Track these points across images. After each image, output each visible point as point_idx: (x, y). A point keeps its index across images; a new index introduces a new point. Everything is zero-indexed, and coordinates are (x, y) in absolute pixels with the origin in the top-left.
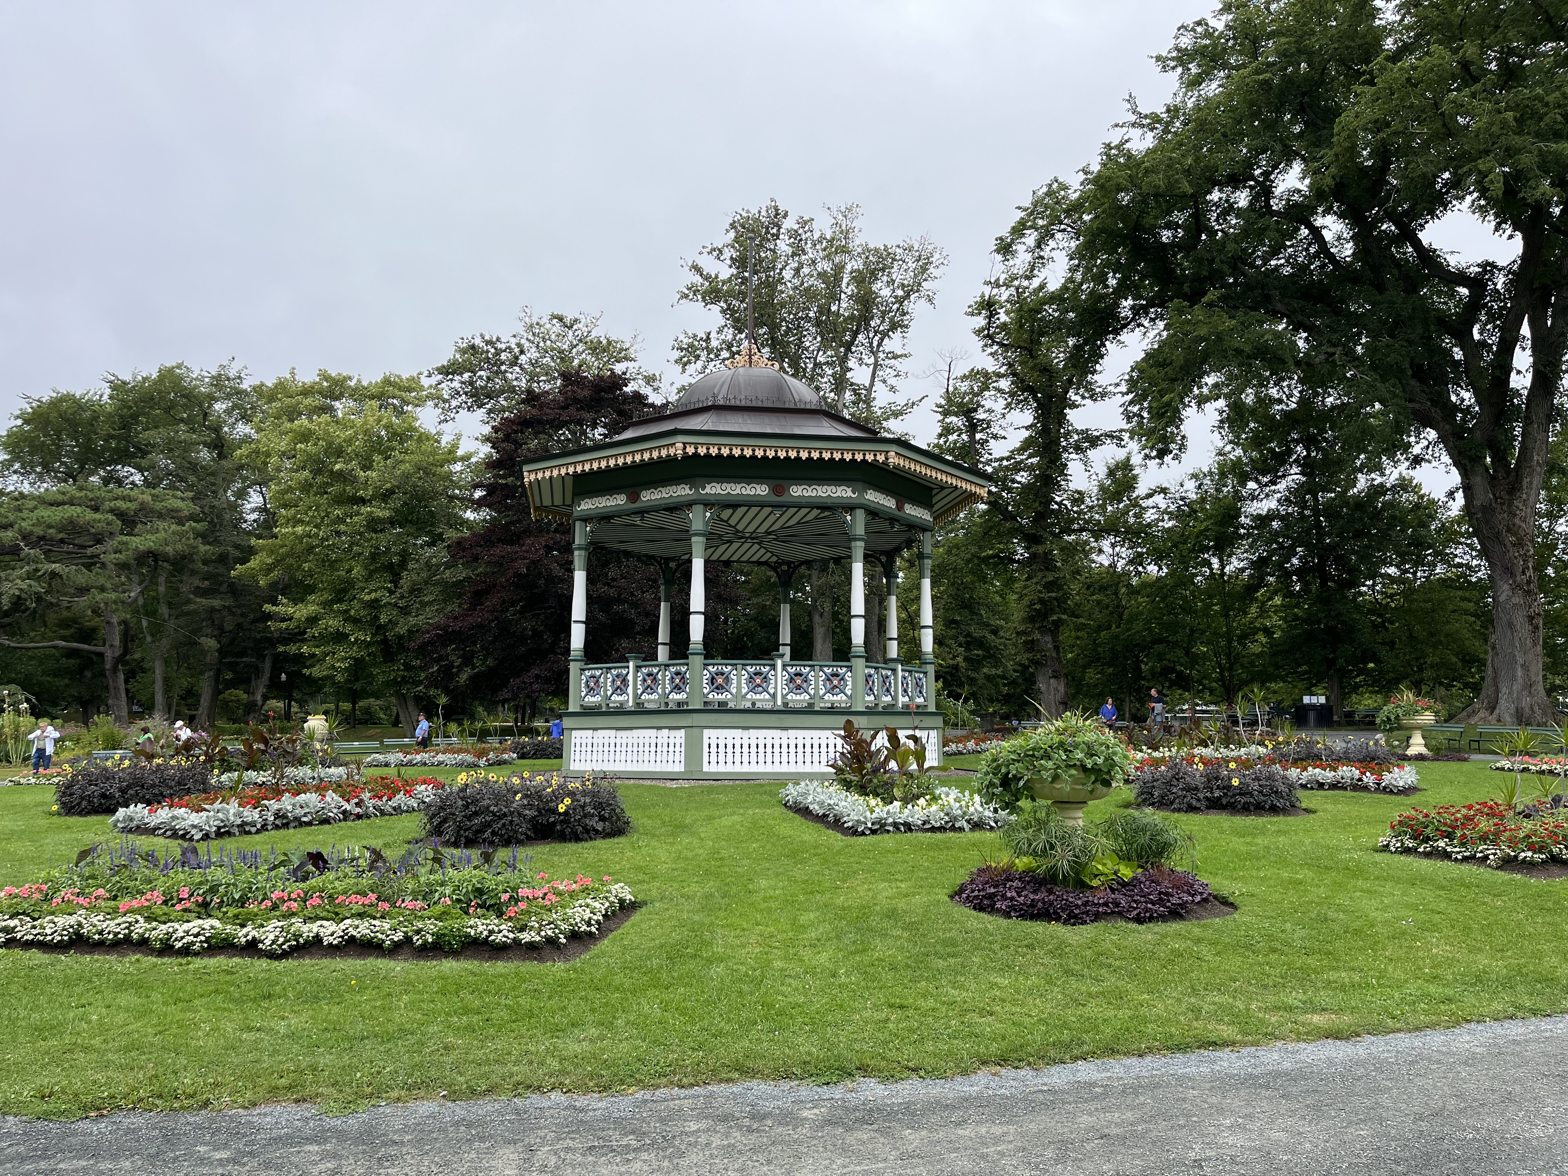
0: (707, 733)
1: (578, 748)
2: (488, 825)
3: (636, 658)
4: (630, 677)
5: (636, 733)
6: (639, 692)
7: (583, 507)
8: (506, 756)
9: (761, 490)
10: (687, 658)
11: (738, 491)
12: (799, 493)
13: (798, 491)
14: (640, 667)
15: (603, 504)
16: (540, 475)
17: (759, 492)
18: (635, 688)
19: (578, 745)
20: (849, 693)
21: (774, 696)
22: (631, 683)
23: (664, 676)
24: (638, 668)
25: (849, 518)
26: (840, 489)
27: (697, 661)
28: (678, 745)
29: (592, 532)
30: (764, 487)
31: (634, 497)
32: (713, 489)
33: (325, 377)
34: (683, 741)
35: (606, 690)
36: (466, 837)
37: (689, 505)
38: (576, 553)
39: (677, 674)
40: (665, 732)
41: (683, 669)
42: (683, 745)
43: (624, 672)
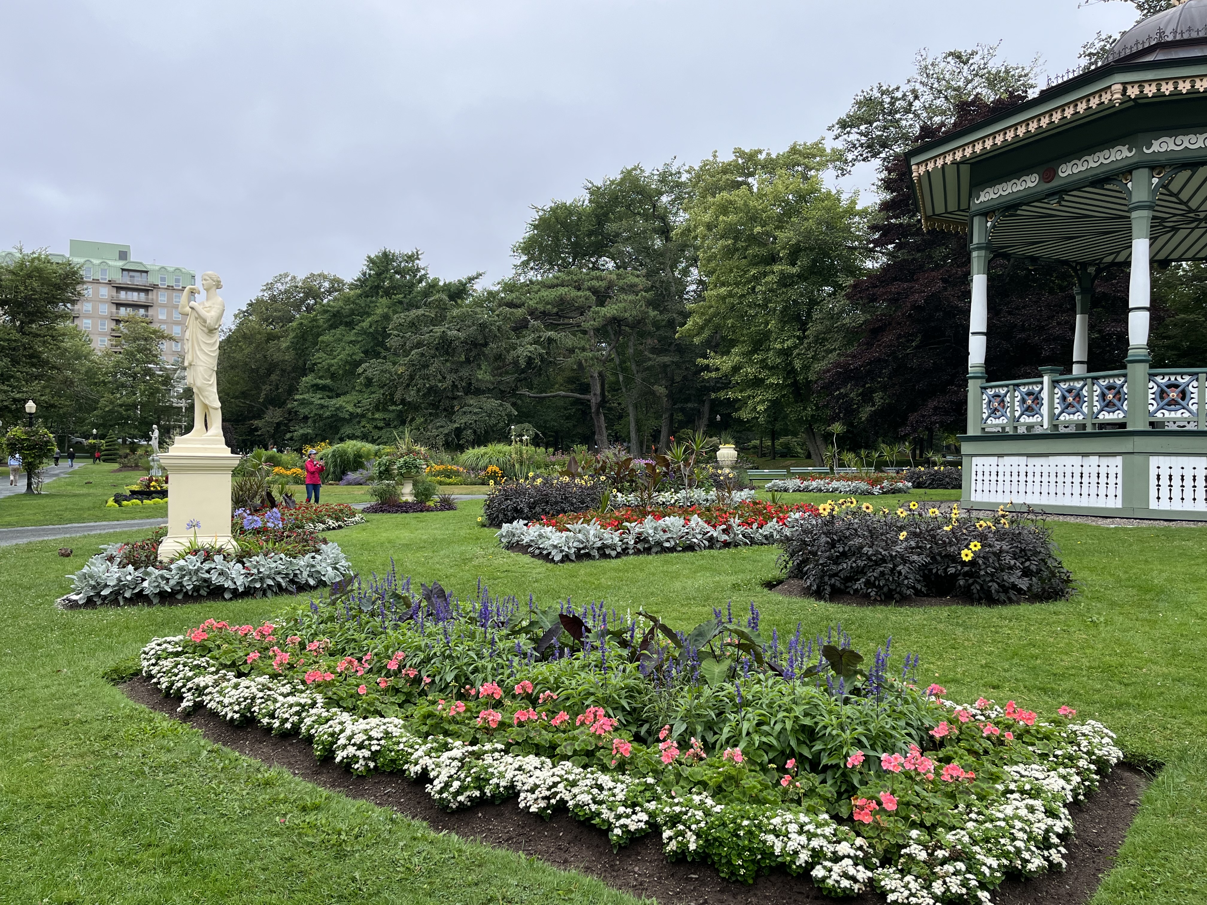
0: (1154, 461)
1: (980, 477)
2: (861, 571)
3: (1052, 371)
4: (1045, 395)
5: (1053, 460)
6: (1057, 412)
7: (982, 199)
8: (900, 485)
10: (1125, 367)
11: (1200, 144)
14: (1058, 382)
15: (1009, 191)
16: (931, 166)
18: (1051, 407)
19: (980, 474)
22: (1045, 402)
23: (1091, 392)
24: (1055, 383)
27: (1138, 371)
28: (1112, 476)
29: (994, 227)
31: (1049, 175)
32: (1163, 146)
33: (739, 153)
34: (1120, 470)
35: (1013, 411)
36: (833, 586)
37: (1128, 171)
38: (975, 254)
39: (1110, 388)
40: (1094, 460)
41: (1119, 382)
42: (1120, 476)
43: (1037, 389)
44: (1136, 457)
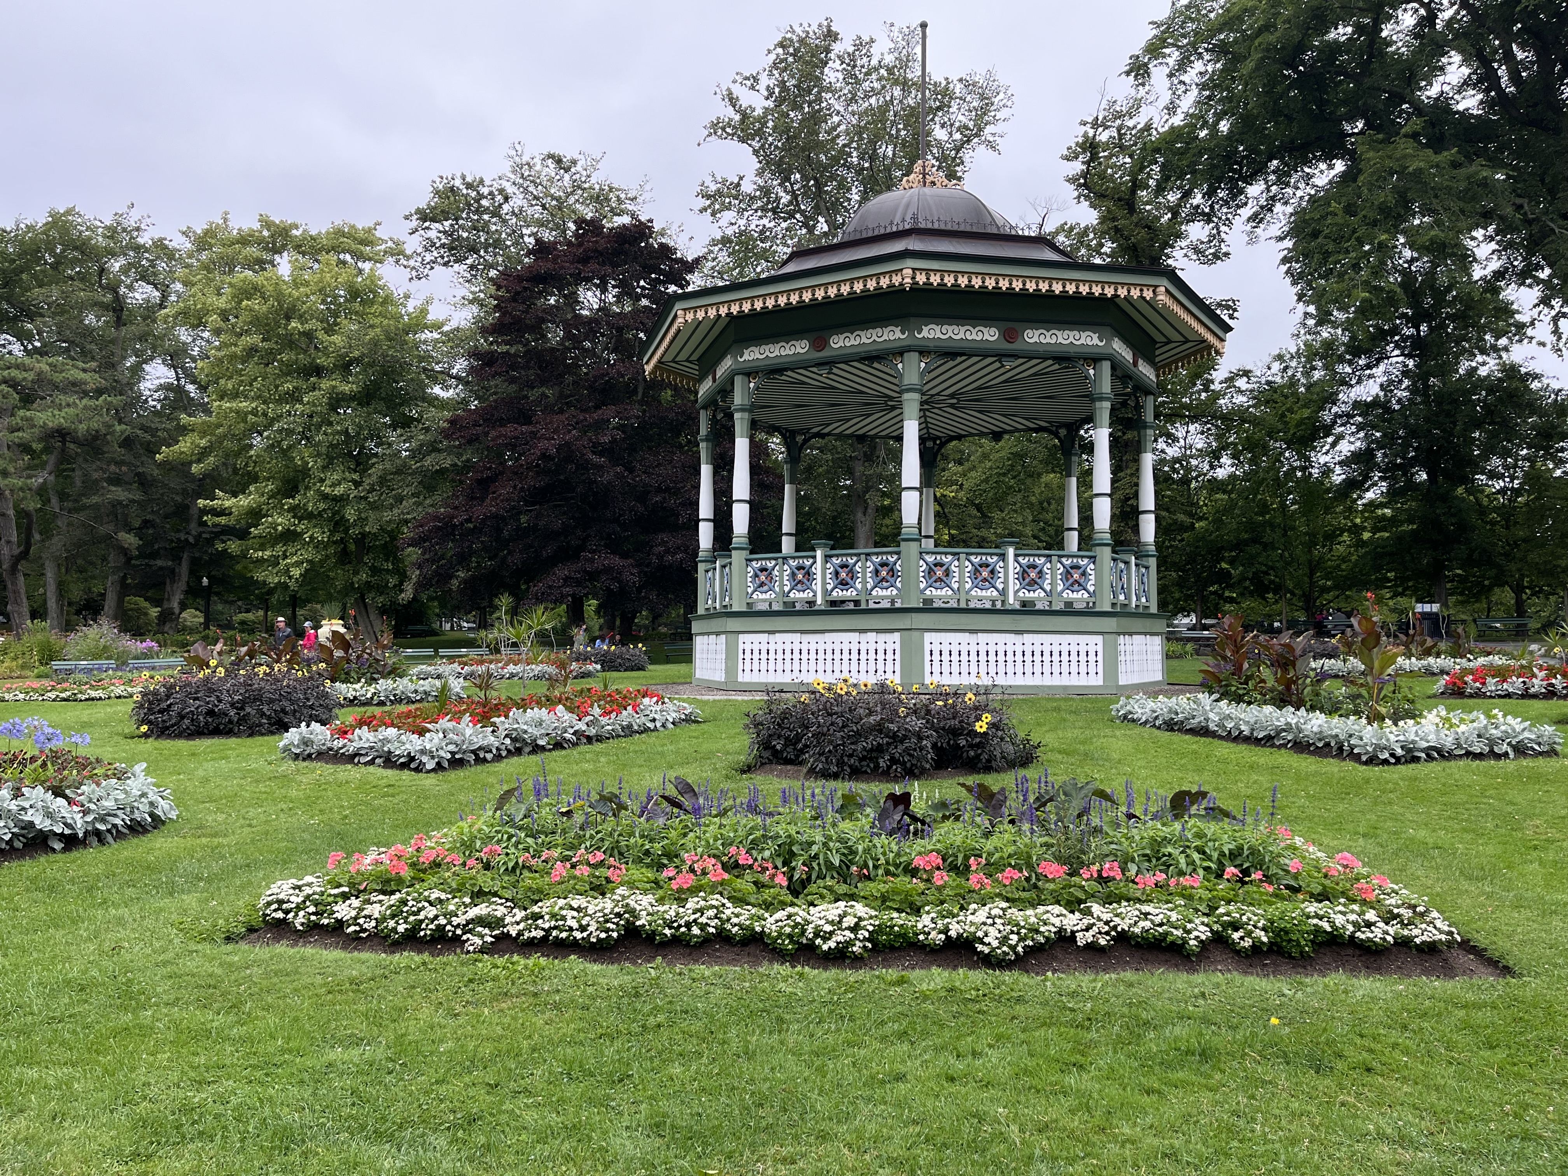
0: (928, 637)
1: (748, 656)
3: (825, 545)
4: (818, 568)
5: (829, 637)
6: (829, 587)
7: (746, 357)
9: (989, 335)
10: (898, 545)
11: (961, 336)
12: (1035, 339)
13: (1034, 337)
14: (831, 556)
15: (777, 353)
16: (700, 315)
17: (987, 337)
18: (824, 583)
19: (748, 652)
20: (1091, 589)
21: (1003, 593)
22: (819, 577)
23: (864, 568)
24: (827, 558)
25: (1092, 372)
26: (1084, 335)
27: (910, 550)
28: (890, 653)
29: (757, 388)
30: (993, 330)
31: (820, 343)
32: (932, 332)
33: (267, 224)
34: (896, 647)
35: (782, 585)
37: (900, 352)
38: (737, 416)
39: (883, 564)
40: (872, 636)
41: (892, 559)
42: (898, 652)
43: (808, 563)
44: (915, 634)
